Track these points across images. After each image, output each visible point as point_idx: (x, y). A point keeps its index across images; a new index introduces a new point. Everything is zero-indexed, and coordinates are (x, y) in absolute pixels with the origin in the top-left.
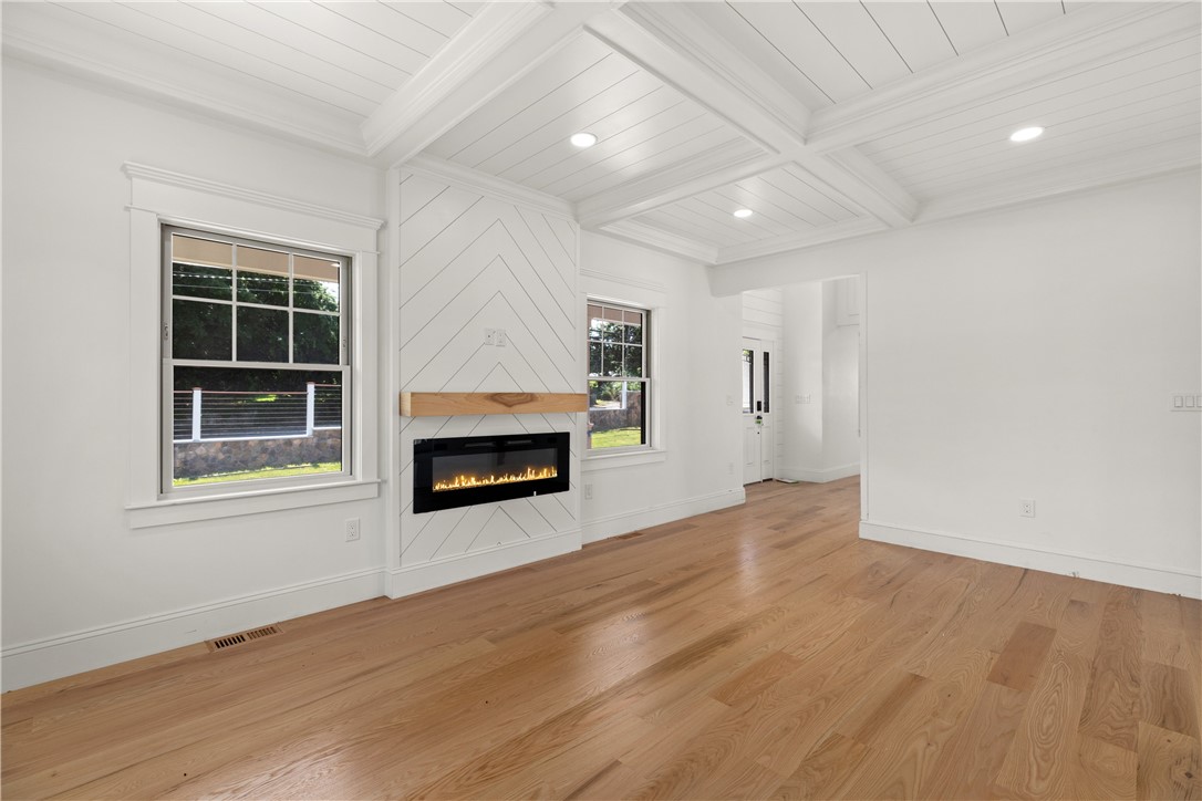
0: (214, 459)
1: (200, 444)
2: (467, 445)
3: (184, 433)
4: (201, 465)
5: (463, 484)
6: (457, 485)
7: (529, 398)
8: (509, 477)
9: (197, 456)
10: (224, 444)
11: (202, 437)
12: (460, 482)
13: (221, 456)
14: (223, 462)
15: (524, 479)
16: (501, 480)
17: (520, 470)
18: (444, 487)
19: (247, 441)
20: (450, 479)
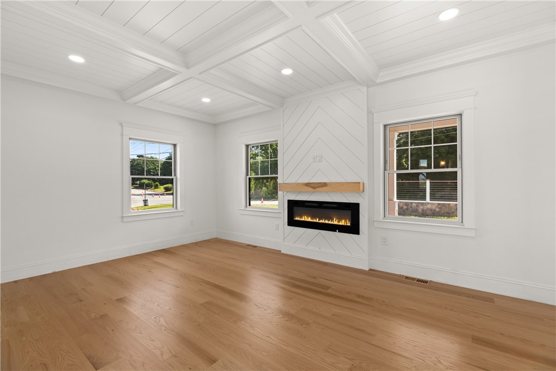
0: (434, 210)
1: (429, 203)
2: (306, 204)
3: (423, 198)
4: (429, 212)
5: (306, 220)
6: (303, 219)
7: (324, 185)
8: (325, 221)
9: (428, 208)
10: (439, 204)
11: (430, 200)
12: (305, 218)
13: (438, 210)
14: (438, 212)
15: (332, 223)
16: (321, 221)
17: (331, 219)
18: (299, 219)
19: (449, 204)
20: (301, 217)
